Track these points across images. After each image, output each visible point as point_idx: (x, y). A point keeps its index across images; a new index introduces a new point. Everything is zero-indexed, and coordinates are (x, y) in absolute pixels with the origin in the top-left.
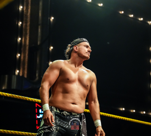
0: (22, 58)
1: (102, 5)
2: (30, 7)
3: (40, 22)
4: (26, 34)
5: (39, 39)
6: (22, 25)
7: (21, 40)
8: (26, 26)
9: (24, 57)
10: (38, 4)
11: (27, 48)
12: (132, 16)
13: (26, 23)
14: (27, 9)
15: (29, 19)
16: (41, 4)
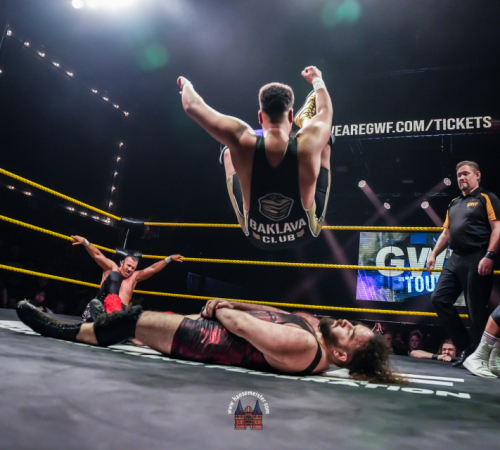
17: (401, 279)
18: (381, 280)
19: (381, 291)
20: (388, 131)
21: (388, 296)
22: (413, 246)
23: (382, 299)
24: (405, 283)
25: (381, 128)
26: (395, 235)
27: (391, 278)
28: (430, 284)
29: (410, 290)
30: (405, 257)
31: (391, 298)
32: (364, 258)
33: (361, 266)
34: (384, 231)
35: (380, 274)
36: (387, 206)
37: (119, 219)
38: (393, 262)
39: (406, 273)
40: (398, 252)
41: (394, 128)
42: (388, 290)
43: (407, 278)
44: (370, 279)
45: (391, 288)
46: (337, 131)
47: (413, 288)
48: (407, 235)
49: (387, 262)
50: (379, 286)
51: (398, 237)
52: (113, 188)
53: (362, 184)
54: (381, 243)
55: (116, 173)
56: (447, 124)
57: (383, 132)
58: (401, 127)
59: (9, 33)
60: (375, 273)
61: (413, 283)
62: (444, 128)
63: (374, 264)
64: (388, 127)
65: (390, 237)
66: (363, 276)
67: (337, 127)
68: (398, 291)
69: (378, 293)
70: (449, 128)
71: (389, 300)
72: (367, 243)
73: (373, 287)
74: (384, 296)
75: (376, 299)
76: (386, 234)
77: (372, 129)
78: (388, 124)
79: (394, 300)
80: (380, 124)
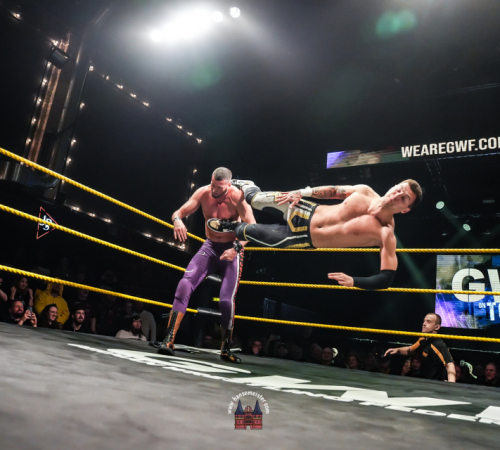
0: (33, 145)
2: (56, 83)
3: (66, 105)
4: (45, 116)
5: (61, 125)
6: (41, 103)
7: (36, 123)
8: (47, 106)
9: (36, 144)
10: (69, 82)
11: (42, 133)
12: (180, 127)
13: (48, 102)
14: (53, 85)
15: (52, 99)
16: (72, 82)
18: (461, 306)
19: (461, 317)
20: (470, 149)
21: (469, 322)
22: (495, 268)
23: (463, 326)
24: (488, 309)
25: (462, 146)
26: (472, 257)
27: (472, 303)
29: (492, 318)
30: (486, 281)
31: (473, 324)
32: (442, 283)
33: (439, 290)
34: (462, 254)
35: (457, 300)
36: (467, 227)
38: (472, 286)
39: (488, 298)
40: (477, 274)
41: (477, 146)
42: (469, 316)
43: (489, 304)
44: (449, 305)
45: (472, 314)
46: (415, 151)
47: (496, 315)
48: (488, 258)
49: (465, 287)
50: (458, 312)
51: (479, 260)
53: (440, 205)
54: (460, 265)
57: (464, 150)
58: (484, 144)
59: (91, 68)
60: (451, 298)
61: (496, 309)
63: (450, 288)
64: (470, 145)
65: (470, 260)
66: (442, 301)
67: (415, 147)
68: (480, 318)
69: (459, 319)
71: (470, 327)
72: (444, 264)
73: (453, 312)
74: (465, 323)
75: (457, 326)
76: (466, 257)
77: (453, 148)
78: (470, 141)
79: (476, 327)
80: (461, 142)
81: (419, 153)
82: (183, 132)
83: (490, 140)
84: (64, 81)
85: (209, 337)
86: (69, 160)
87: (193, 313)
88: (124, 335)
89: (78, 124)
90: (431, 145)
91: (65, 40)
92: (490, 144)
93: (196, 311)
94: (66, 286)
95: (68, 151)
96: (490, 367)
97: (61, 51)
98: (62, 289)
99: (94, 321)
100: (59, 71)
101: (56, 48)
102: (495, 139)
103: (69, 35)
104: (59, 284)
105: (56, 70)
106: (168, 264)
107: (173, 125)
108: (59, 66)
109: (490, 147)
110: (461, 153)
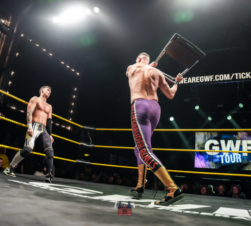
1: (51, 55)
2: (4, 42)
3: (9, 54)
5: (6, 64)
10: (10, 42)
12: (68, 67)
14: (2, 43)
15: (1, 50)
16: (12, 42)
17: (218, 157)
18: (207, 157)
19: (207, 163)
20: (211, 80)
21: (211, 165)
22: (223, 139)
23: (208, 167)
24: (220, 158)
25: (207, 79)
26: (213, 133)
27: (212, 156)
28: (233, 159)
29: (222, 162)
30: (220, 145)
31: (213, 166)
32: (198, 146)
33: (197, 150)
34: (208, 132)
35: (207, 154)
36: (210, 119)
37: (82, 127)
38: (214, 148)
39: (220, 153)
40: (216, 142)
41: (214, 79)
42: (211, 162)
43: (221, 156)
44: (202, 157)
45: (213, 161)
46: (185, 81)
47: (224, 161)
48: (220, 133)
49: (211, 148)
50: (206, 160)
51: (215, 135)
52: (72, 111)
53: (197, 108)
54: (207, 138)
55: (73, 104)
56: (241, 76)
57: (208, 80)
58: (217, 78)
59: (22, 35)
60: (204, 154)
61: (224, 158)
62: (240, 78)
63: (204, 149)
64: (211, 78)
65: (211, 135)
66: (198, 155)
67: (185, 79)
68: (216, 163)
69: (206, 164)
70: (243, 78)
71: (212, 168)
72: (199, 138)
73: (203, 161)
74: (209, 166)
75: (205, 167)
76: (209, 133)
77: (203, 79)
78: (211, 76)
79: (214, 168)
80: (207, 77)
81: (187, 81)
82: (70, 69)
83: (220, 76)
84: (8, 41)
85: (82, 175)
86: (10, 83)
87: (74, 162)
88: (38, 174)
89: (15, 64)
90: (193, 78)
91: (8, 20)
92: (220, 78)
93: (75, 161)
94: (7, 149)
95: (10, 78)
96: (221, 187)
97: (6, 26)
98: (5, 150)
99: (22, 166)
100: (5, 36)
101: (4, 24)
102: (222, 75)
103: (10, 17)
104: (4, 148)
105: (3, 35)
106: (60, 137)
107: (64, 65)
108: (5, 34)
109: (220, 79)
110: (207, 82)
